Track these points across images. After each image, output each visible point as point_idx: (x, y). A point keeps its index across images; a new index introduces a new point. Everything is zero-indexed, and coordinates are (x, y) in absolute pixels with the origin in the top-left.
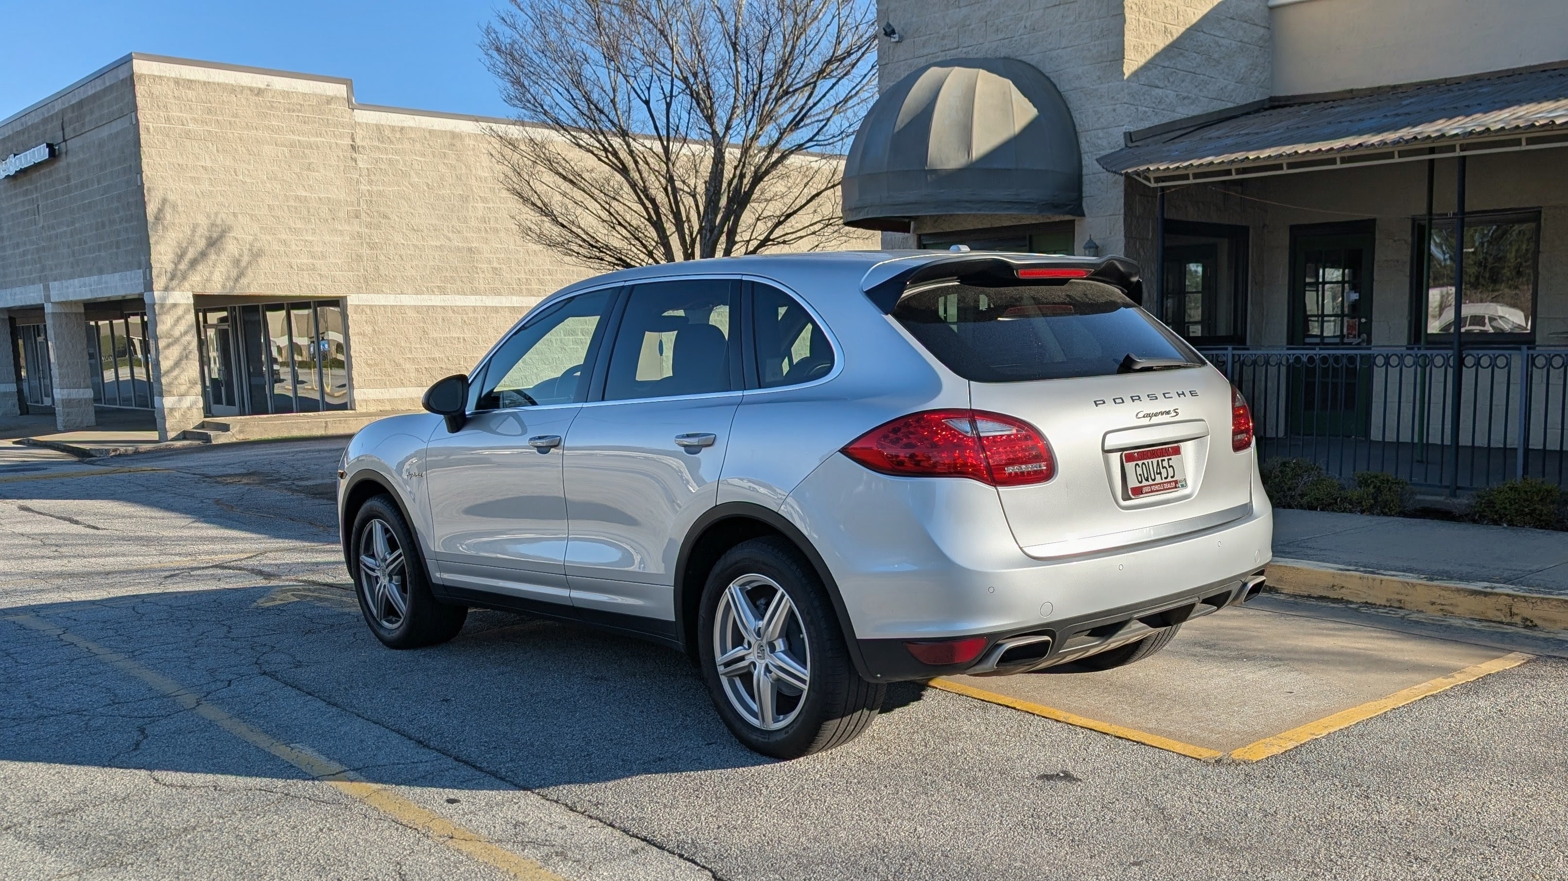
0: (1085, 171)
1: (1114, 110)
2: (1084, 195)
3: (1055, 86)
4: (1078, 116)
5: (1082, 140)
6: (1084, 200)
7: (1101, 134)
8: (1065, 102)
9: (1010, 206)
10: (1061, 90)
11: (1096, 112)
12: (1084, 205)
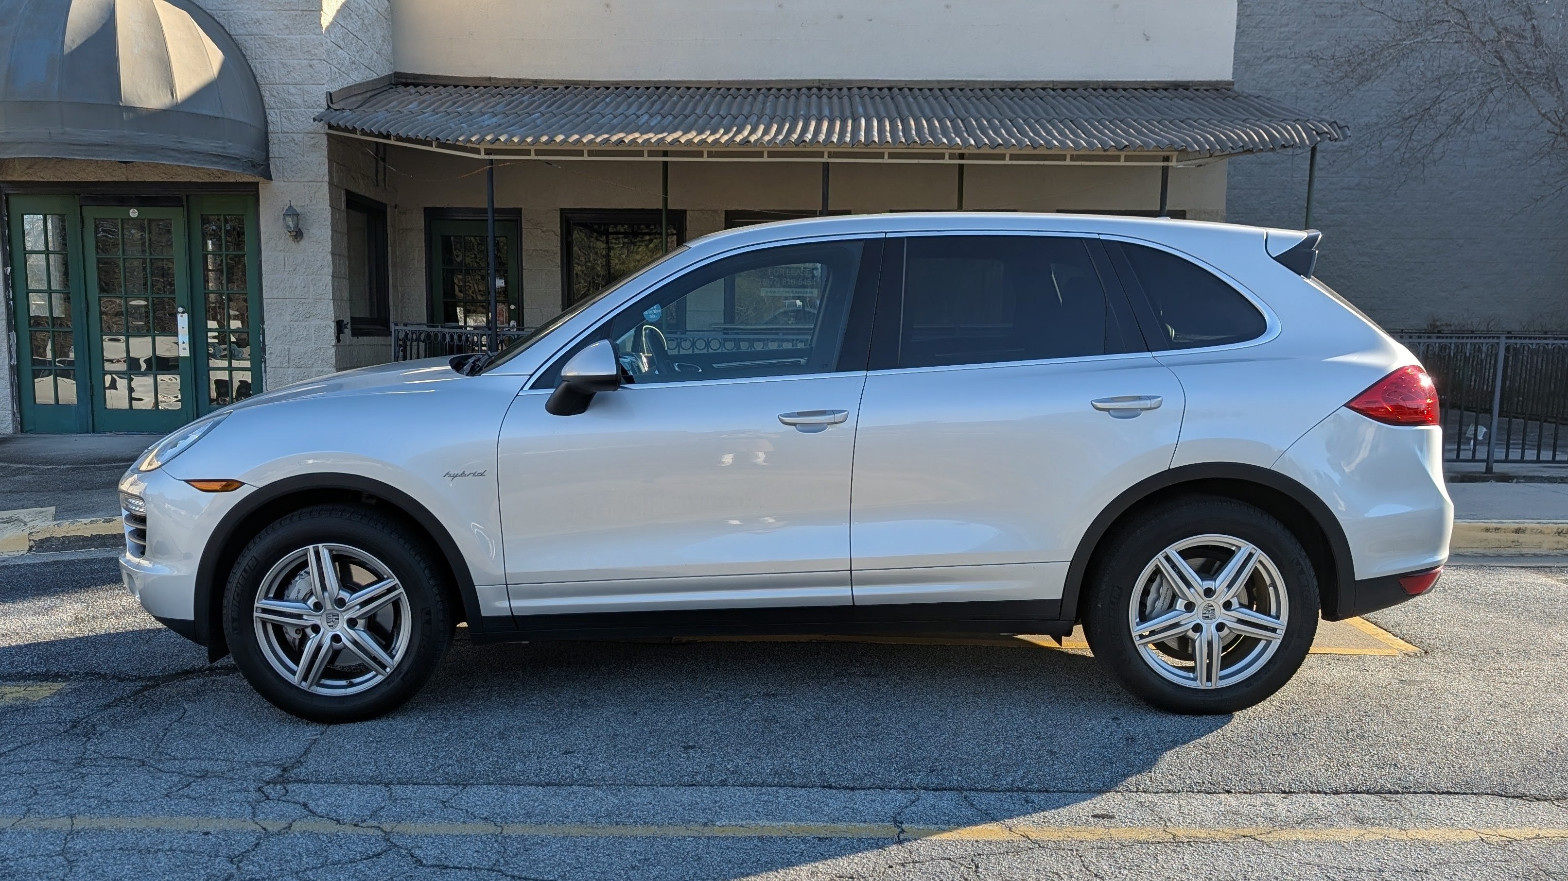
0: (271, 128)
1: (311, 66)
2: (271, 155)
3: (223, 27)
4: (258, 66)
5: (266, 94)
6: (271, 160)
7: (292, 90)
8: (238, 46)
9: (216, 160)
10: (232, 32)
11: (285, 65)
12: (271, 166)
